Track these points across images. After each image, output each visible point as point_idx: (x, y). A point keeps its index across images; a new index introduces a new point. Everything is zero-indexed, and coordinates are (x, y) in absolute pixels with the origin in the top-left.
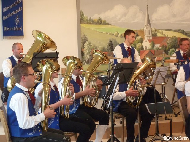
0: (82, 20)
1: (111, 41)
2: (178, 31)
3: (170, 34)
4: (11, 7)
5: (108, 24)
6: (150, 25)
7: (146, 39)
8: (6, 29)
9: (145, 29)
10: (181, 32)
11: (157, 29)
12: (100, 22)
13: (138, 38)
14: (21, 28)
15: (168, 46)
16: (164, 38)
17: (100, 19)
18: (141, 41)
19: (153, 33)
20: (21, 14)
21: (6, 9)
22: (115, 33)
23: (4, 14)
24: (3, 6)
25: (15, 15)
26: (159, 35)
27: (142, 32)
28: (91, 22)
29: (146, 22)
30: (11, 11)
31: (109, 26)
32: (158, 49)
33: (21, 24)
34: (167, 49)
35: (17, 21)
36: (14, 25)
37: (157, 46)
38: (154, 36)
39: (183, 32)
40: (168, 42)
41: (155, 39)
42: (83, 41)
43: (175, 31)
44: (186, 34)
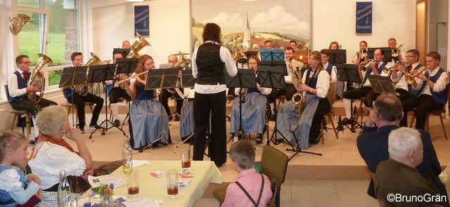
0: (193, 24)
2: (274, 34)
3: (267, 37)
4: (141, 14)
6: (249, 28)
7: (245, 39)
8: (138, 31)
9: (245, 32)
10: (276, 35)
11: (256, 32)
13: (238, 39)
14: (147, 30)
16: (261, 39)
18: (242, 41)
19: (252, 35)
20: (147, 19)
21: (138, 16)
23: (136, 20)
24: (135, 14)
25: (144, 20)
26: (257, 37)
27: (243, 34)
28: (201, 26)
29: (246, 27)
30: (141, 17)
32: (256, 48)
33: (148, 27)
35: (145, 25)
36: (142, 28)
37: (254, 46)
38: (253, 37)
39: (278, 35)
41: (253, 39)
42: (194, 41)
43: (271, 34)
44: (281, 36)
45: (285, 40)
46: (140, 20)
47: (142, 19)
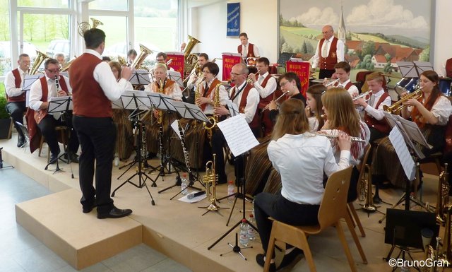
0: (281, 23)
1: (305, 44)
2: (376, 35)
3: (367, 39)
4: (232, 13)
5: (303, 27)
6: (345, 28)
8: (230, 30)
9: (339, 31)
10: (380, 37)
11: (352, 32)
12: (296, 25)
14: (237, 30)
15: (363, 51)
16: (360, 42)
17: (297, 22)
19: (348, 36)
20: (238, 19)
22: (309, 36)
23: (229, 18)
24: (228, 12)
25: (234, 20)
26: (354, 39)
28: (289, 24)
29: (340, 25)
30: (232, 16)
31: (304, 29)
32: (352, 54)
33: (239, 26)
34: (362, 54)
35: (236, 24)
36: (234, 27)
37: (351, 51)
38: (348, 39)
39: (382, 36)
40: (364, 47)
41: (349, 42)
42: (281, 42)
43: (373, 35)
44: (386, 39)
45: (391, 44)
46: (232, 19)
47: (233, 18)
